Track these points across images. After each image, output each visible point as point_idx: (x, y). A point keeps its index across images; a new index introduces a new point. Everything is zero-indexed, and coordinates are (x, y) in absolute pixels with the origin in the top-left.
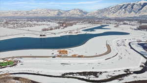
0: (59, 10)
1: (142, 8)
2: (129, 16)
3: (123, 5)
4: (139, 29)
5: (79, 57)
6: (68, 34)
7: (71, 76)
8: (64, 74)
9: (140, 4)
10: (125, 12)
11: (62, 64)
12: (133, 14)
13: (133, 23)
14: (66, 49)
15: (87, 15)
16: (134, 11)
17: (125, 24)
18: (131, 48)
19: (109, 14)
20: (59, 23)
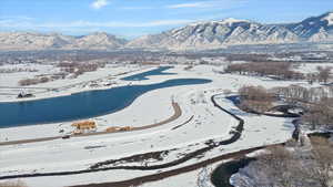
0: (56, 35)
1: (230, 33)
2: (210, 48)
3: (197, 27)
4: (227, 71)
5: (122, 130)
6: (88, 88)
7: (111, 165)
8: (97, 166)
9: (227, 24)
10: (201, 41)
11: (87, 148)
12: (216, 45)
13: (217, 61)
14: (90, 120)
15: (127, 46)
16: (219, 39)
17: (202, 63)
18: (216, 105)
19: (172, 44)
20: (61, 65)
